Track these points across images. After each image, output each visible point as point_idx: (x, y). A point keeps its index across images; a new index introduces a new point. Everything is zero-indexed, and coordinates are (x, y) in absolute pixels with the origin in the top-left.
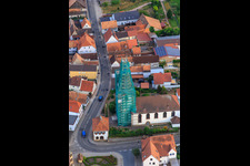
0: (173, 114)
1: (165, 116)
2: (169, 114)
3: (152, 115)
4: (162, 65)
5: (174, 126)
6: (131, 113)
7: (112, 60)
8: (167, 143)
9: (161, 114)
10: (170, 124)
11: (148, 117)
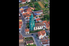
0: (43, 27)
1: (41, 27)
2: (42, 27)
3: (38, 27)
4: (37, 17)
5: (44, 29)
6: (34, 27)
7: (25, 17)
8: (44, 32)
9: (40, 27)
10: (42, 29)
11: (37, 28)
